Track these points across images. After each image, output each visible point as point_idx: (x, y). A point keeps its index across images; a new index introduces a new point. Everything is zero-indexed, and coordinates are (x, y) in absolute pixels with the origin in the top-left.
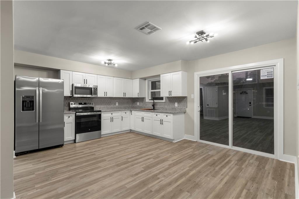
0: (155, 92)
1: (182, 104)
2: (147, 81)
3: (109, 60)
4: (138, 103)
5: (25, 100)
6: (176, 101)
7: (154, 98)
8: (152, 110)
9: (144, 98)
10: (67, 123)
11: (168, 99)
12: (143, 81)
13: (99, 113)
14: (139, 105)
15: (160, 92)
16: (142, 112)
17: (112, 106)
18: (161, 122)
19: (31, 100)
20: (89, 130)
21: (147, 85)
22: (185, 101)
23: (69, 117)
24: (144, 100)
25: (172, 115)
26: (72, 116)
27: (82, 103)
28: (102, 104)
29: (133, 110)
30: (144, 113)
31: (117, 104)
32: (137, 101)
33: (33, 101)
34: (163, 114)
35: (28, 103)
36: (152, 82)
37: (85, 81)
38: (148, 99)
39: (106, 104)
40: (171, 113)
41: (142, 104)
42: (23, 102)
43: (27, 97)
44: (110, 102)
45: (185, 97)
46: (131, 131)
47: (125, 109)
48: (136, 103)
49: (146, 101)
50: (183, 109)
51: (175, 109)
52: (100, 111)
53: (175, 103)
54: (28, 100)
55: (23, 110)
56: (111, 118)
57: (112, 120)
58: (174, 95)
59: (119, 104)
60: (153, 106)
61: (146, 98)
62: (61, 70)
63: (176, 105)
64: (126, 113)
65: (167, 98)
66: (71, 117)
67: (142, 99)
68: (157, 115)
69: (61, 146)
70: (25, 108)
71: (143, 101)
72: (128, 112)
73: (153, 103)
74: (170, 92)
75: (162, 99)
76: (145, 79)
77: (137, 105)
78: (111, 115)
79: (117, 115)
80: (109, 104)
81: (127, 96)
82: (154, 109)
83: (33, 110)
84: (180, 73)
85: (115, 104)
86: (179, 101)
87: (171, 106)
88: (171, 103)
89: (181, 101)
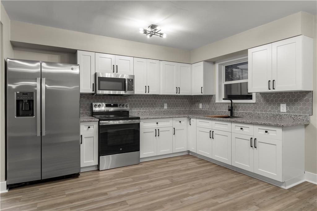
0: (231, 85)
2: (217, 65)
3: (153, 27)
4: (201, 106)
5: (21, 98)
6: (282, 102)
7: (229, 97)
8: (228, 117)
9: (212, 96)
10: (85, 138)
11: (262, 96)
12: (209, 65)
13: (136, 121)
14: (202, 109)
15: (247, 83)
16: (210, 122)
17: (157, 109)
18: (253, 143)
19: (29, 98)
20: (121, 149)
21: (218, 71)
22: (307, 101)
23: (89, 127)
24: (212, 99)
25: (279, 131)
26: (93, 125)
27: (111, 105)
28: (142, 107)
29: (193, 118)
30: (214, 122)
31: (166, 107)
32: (198, 101)
33: (33, 101)
34: (256, 128)
35: (25, 103)
36: (227, 68)
37: (115, 69)
38: (220, 98)
39: (147, 107)
40: (277, 126)
41: (207, 106)
42: (18, 102)
43: (24, 94)
44: (155, 104)
45: (307, 92)
46: (189, 155)
47: (179, 114)
48: (196, 104)
49: (216, 102)
50: (301, 117)
51: (280, 117)
52: (138, 118)
53: (280, 106)
54: (25, 98)
55: (18, 115)
56: (156, 130)
57: (157, 133)
58: (279, 88)
59: (168, 106)
60: (231, 110)
61: (215, 95)
62: (78, 51)
63: (283, 108)
64: (180, 122)
65: (260, 96)
66: (91, 128)
67: (207, 99)
68: (241, 129)
69: (75, 176)
70: (21, 113)
71: (210, 101)
72: (185, 121)
73: (230, 105)
74: (271, 83)
75: (249, 97)
76: (213, 62)
77: (199, 108)
78: (156, 124)
79: (166, 124)
80: (153, 107)
81: (182, 93)
82: (232, 116)
83: (33, 115)
84: (300, 39)
85: (162, 106)
86: (291, 101)
87: (270, 110)
88: (270, 104)
89: (296, 101)
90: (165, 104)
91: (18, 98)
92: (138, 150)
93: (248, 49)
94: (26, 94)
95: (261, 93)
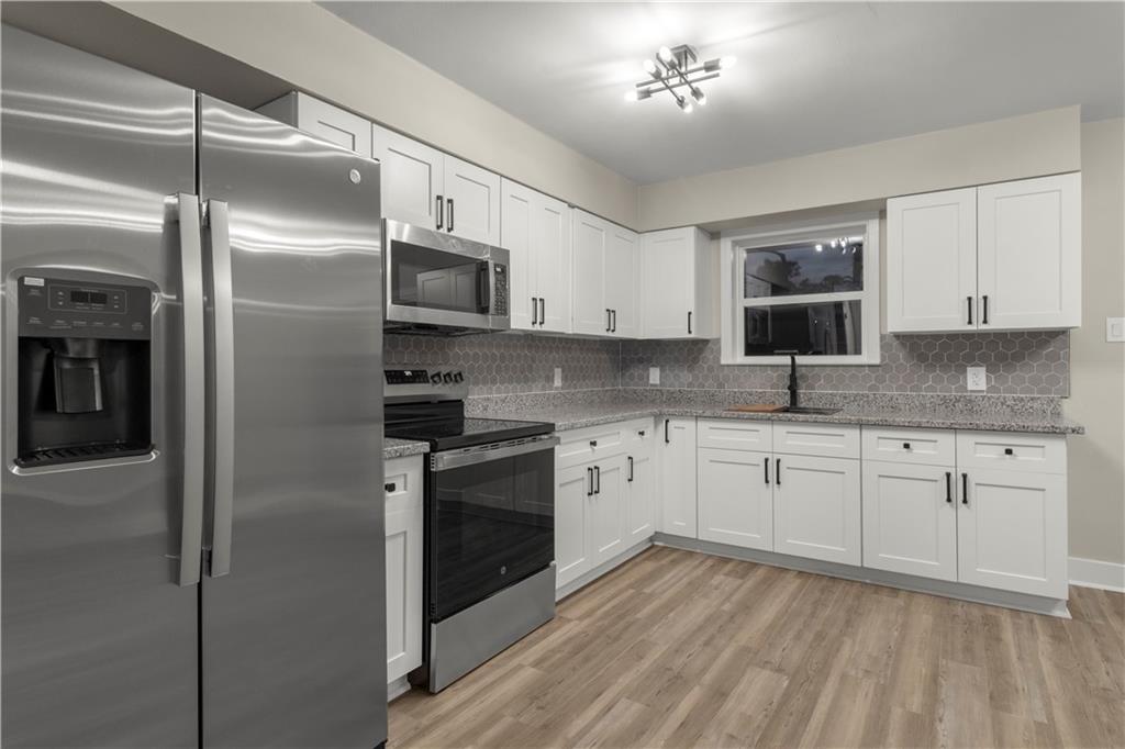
1: (1022, 382)
2: (726, 244)
4: (655, 375)
6: (971, 360)
9: (706, 342)
11: (903, 345)
12: (708, 242)
14: (662, 384)
16: (765, 429)
17: (537, 390)
20: (503, 570)
22: (1054, 357)
23: (392, 487)
24: (707, 354)
26: (405, 476)
27: (402, 372)
28: (494, 382)
29: (682, 416)
31: (558, 382)
32: (641, 361)
34: (967, 441)
36: (757, 253)
37: (444, 211)
38: (734, 349)
39: (510, 381)
41: (686, 377)
42: (24, 348)
44: (531, 371)
45: (1056, 335)
48: (636, 372)
49: (723, 362)
50: (1033, 404)
51: (970, 403)
53: (966, 371)
55: (25, 453)
56: (591, 470)
57: (594, 481)
59: (565, 378)
60: (790, 386)
61: (718, 341)
62: (300, 93)
63: (977, 379)
64: (642, 434)
65: (896, 343)
66: (399, 491)
67: (689, 352)
68: (906, 446)
70: (45, 431)
71: (695, 360)
74: (978, 304)
76: (712, 233)
77: (647, 383)
78: (589, 449)
79: (614, 444)
80: (526, 380)
81: (621, 330)
82: (793, 407)
83: (142, 444)
85: (550, 379)
86: (1002, 358)
87: (933, 387)
88: (931, 367)
89: (1018, 357)
90: (556, 370)
91: (35, 320)
92: (549, 560)
93: (889, 201)
94: (100, 298)
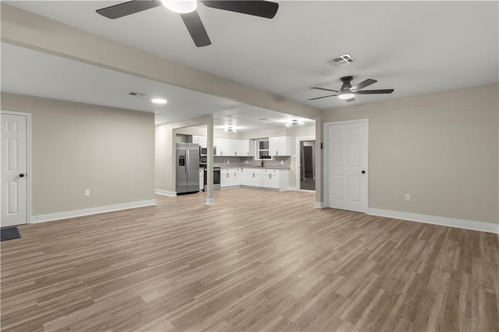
0: (262, 151)
1: (287, 161)
2: (256, 141)
4: (247, 162)
6: (282, 160)
7: (262, 157)
8: (261, 167)
9: (253, 157)
11: (275, 158)
12: (252, 141)
13: (218, 169)
15: (268, 151)
16: (252, 169)
17: (224, 164)
18: (270, 176)
19: (184, 158)
21: (256, 145)
22: (289, 160)
23: (201, 172)
24: (253, 159)
25: (278, 170)
28: (217, 162)
29: (244, 168)
30: (254, 169)
31: (228, 163)
32: (246, 160)
33: (185, 160)
34: (271, 170)
35: (182, 160)
36: (260, 142)
38: (257, 158)
39: (220, 163)
40: (278, 169)
41: (251, 162)
42: (180, 160)
44: (223, 161)
45: (289, 156)
46: (242, 186)
47: (235, 166)
48: (244, 161)
49: (255, 160)
50: (287, 166)
51: (280, 165)
52: (220, 168)
54: (182, 158)
55: (180, 165)
57: (228, 175)
58: (280, 155)
59: (230, 162)
60: (262, 164)
63: (282, 162)
64: (237, 170)
67: (250, 158)
68: (266, 171)
69: (198, 191)
72: (240, 169)
73: (262, 161)
74: (277, 152)
75: (270, 157)
76: (254, 140)
78: (227, 171)
79: (232, 171)
81: (238, 155)
82: (263, 166)
83: (185, 165)
84: (285, 138)
85: (227, 162)
86: (284, 160)
87: (277, 163)
88: (278, 161)
89: (286, 159)
91: (180, 158)
92: (219, 183)
93: (269, 137)
95: (275, 156)
